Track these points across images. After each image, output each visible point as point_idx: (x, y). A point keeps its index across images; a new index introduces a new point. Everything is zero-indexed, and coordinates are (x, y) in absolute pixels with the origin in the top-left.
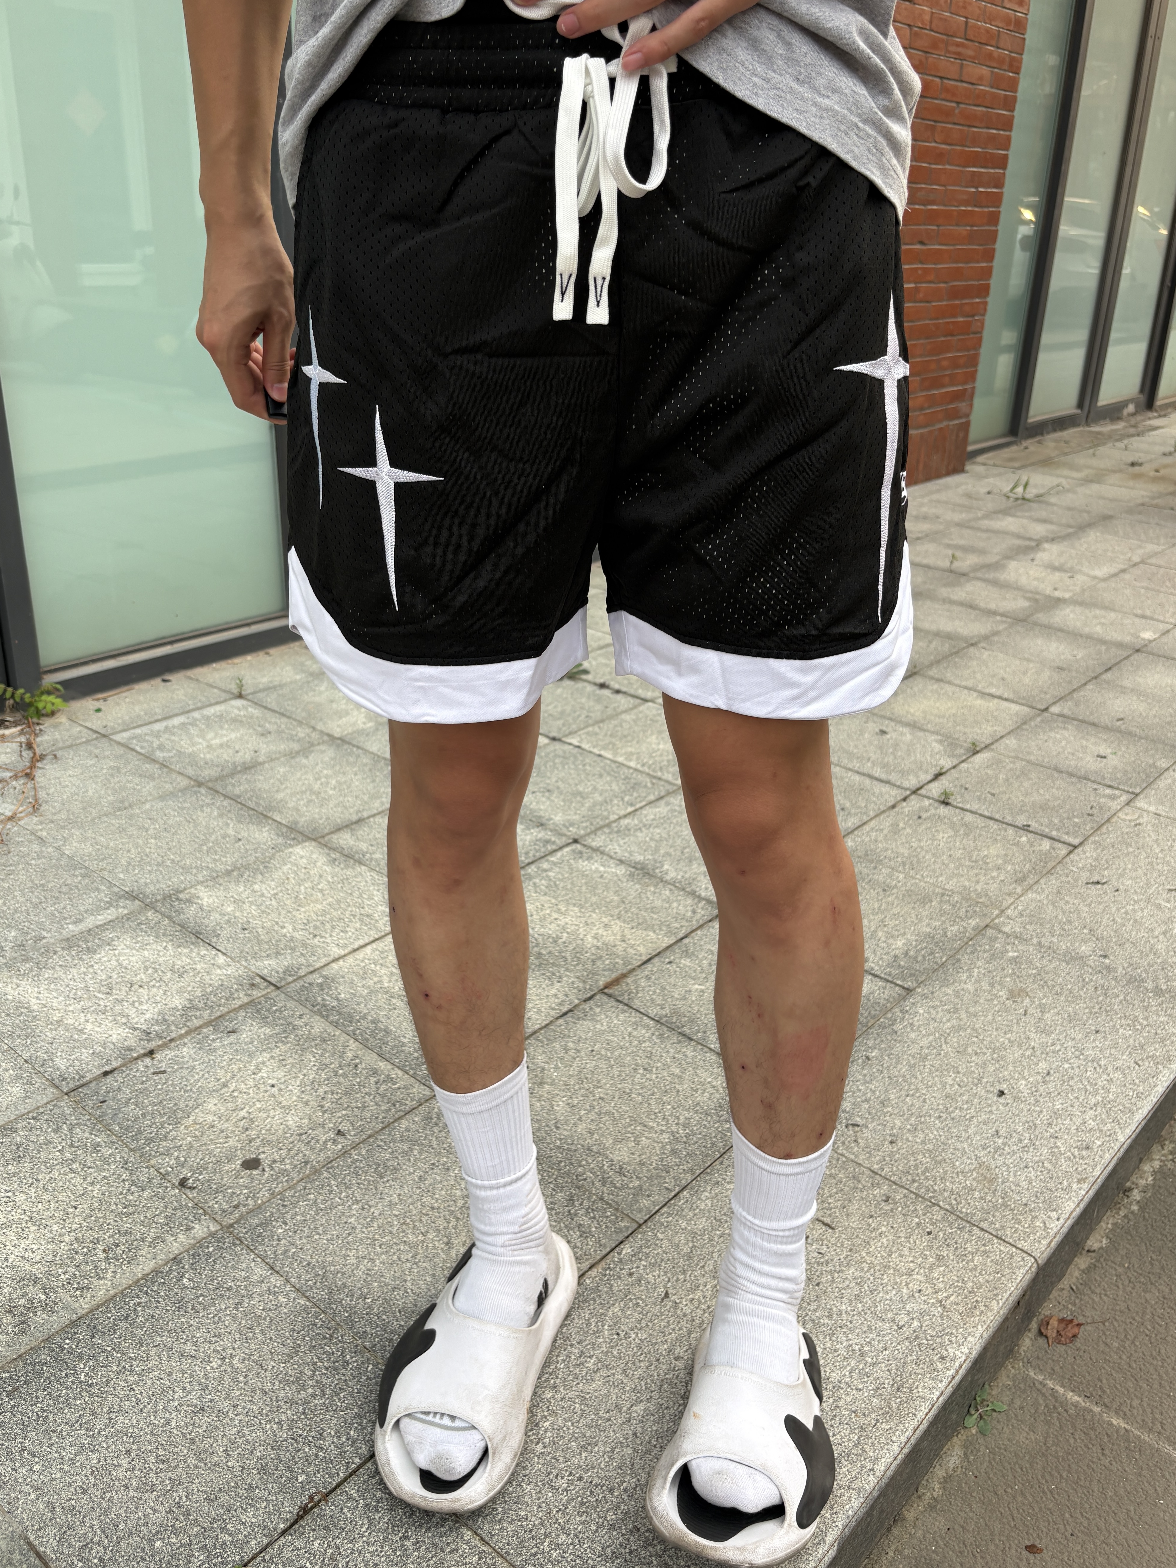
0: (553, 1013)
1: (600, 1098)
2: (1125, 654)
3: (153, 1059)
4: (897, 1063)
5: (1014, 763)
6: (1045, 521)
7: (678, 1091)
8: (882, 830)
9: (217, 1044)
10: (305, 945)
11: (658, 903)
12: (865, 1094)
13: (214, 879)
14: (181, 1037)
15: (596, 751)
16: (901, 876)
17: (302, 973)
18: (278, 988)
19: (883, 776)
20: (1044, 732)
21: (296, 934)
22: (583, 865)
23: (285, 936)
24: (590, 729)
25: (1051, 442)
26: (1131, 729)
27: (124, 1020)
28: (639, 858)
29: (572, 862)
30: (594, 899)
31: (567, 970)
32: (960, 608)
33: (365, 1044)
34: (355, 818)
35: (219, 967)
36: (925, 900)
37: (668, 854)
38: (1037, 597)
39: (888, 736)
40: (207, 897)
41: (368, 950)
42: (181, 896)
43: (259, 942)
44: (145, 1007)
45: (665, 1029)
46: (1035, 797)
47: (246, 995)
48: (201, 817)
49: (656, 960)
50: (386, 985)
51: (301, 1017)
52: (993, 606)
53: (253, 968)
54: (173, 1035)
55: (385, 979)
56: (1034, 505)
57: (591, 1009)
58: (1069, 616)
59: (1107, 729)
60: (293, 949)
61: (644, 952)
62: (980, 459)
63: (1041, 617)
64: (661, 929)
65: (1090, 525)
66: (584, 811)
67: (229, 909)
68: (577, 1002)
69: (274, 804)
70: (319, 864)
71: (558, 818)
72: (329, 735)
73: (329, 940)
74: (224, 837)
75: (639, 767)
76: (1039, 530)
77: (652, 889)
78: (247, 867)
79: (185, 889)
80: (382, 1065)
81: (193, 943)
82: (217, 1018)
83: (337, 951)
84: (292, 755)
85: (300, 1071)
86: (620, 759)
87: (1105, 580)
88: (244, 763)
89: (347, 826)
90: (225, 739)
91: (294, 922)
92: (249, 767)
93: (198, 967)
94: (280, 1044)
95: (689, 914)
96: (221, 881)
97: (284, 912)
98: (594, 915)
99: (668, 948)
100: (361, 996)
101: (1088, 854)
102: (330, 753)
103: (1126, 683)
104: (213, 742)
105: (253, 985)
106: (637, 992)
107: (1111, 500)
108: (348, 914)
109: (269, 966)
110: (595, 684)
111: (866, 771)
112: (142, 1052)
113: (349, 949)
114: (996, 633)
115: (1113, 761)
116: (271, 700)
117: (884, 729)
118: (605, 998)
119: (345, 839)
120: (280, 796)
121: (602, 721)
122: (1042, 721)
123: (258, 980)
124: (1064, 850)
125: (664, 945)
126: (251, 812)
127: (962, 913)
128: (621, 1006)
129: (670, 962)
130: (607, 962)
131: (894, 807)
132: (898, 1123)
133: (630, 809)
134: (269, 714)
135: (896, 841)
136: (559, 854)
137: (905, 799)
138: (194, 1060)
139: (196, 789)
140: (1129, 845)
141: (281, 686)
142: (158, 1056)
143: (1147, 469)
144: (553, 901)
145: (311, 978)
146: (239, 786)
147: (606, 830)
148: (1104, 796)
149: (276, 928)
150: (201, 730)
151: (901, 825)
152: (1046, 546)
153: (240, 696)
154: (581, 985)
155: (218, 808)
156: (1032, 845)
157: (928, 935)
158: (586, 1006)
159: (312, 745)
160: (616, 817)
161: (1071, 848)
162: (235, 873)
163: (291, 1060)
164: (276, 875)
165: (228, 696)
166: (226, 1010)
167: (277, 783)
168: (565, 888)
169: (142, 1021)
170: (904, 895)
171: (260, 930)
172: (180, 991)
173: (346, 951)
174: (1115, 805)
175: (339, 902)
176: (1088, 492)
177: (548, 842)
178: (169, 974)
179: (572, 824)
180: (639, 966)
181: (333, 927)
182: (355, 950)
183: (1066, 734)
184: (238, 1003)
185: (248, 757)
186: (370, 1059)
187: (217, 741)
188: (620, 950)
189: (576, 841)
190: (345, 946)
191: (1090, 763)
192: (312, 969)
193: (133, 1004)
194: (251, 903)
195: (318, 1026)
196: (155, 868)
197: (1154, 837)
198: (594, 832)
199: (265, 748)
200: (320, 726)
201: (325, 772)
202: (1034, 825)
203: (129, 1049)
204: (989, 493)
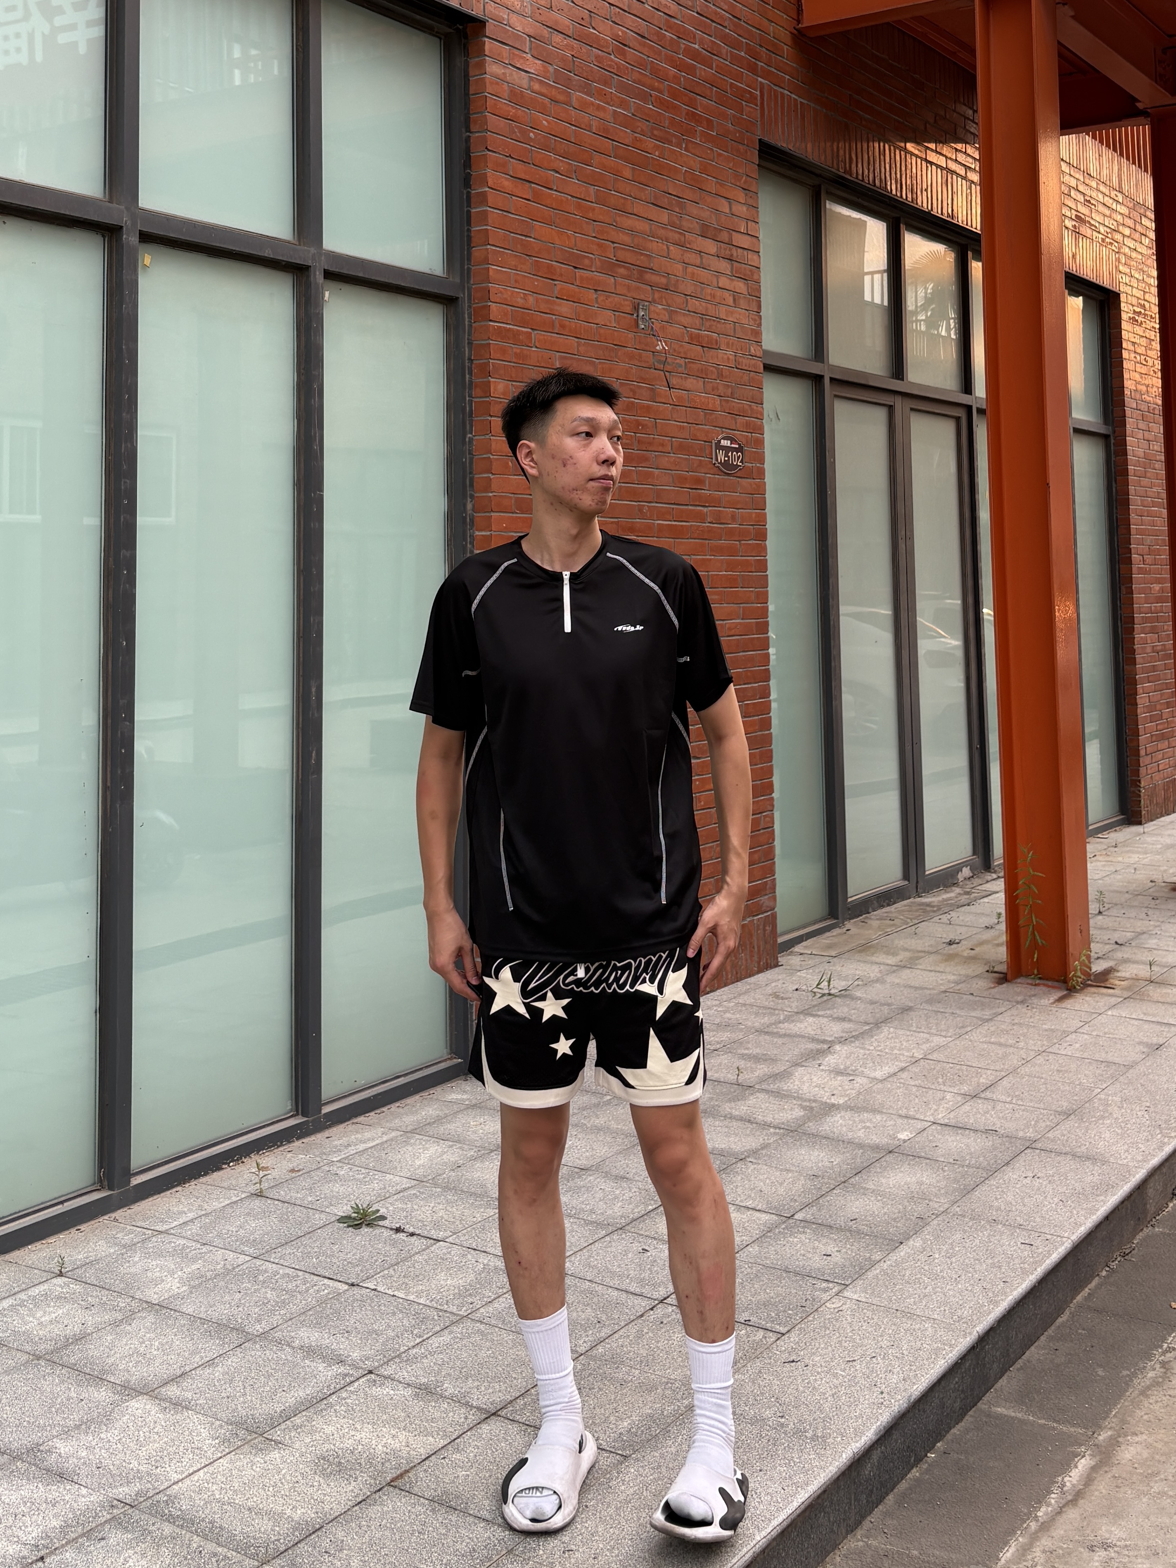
0: (350, 1503)
1: (385, 1554)
2: (878, 1156)
3: (44, 1562)
4: (607, 1508)
5: (751, 1268)
6: (843, 1019)
7: (443, 1544)
8: (629, 1336)
9: (92, 1548)
10: (149, 1474)
11: (437, 1415)
12: (580, 1530)
13: (66, 1433)
14: (63, 1546)
15: (390, 1292)
16: (637, 1372)
17: (150, 1494)
18: (132, 1507)
19: (638, 1290)
20: (784, 1238)
21: (141, 1468)
22: (376, 1391)
23: (132, 1469)
24: (386, 1272)
25: (876, 918)
26: (861, 1227)
27: (16, 1539)
28: (424, 1380)
29: (367, 1389)
30: (385, 1417)
31: (362, 1472)
32: (739, 1123)
33: (205, 1537)
34: (179, 1373)
35: (83, 1496)
36: (652, 1388)
37: (449, 1375)
38: (814, 1105)
39: (649, 1254)
40: (63, 1447)
41: (201, 1473)
42: (41, 1448)
43: (112, 1476)
44: (30, 1529)
45: (437, 1505)
46: (762, 1297)
47: (108, 1513)
48: (46, 1385)
49: (433, 1457)
50: (218, 1497)
51: (153, 1524)
52: (769, 1119)
53: (110, 1495)
54: (57, 1545)
55: (217, 1493)
56: (838, 1000)
57: (380, 1497)
58: (837, 1123)
59: (840, 1229)
60: (141, 1478)
61: (423, 1452)
62: (798, 949)
63: (812, 1127)
64: (438, 1434)
65: (886, 1020)
66: (378, 1347)
67: (83, 1454)
68: (369, 1493)
69: (107, 1368)
70: (153, 1413)
71: (356, 1355)
72: (147, 1302)
73: (168, 1469)
74: (68, 1400)
75: (428, 1303)
76: (835, 1029)
77: (434, 1404)
78: (92, 1421)
79: (44, 1443)
80: (220, 1549)
81: (59, 1482)
82: (88, 1531)
83: (176, 1477)
84: (116, 1324)
85: (158, 1559)
86: (411, 1298)
87: (881, 1081)
88: (75, 1335)
89: (173, 1380)
90: (53, 1316)
91: (137, 1457)
92: (80, 1338)
93: (67, 1498)
94: (140, 1544)
95: (463, 1420)
96: (73, 1433)
97: (128, 1452)
98: (384, 1430)
99: (442, 1448)
100: (199, 1506)
101: (792, 1339)
102: (151, 1318)
103: (871, 1185)
104: (43, 1319)
105: (112, 1506)
106: (417, 1482)
107: (916, 988)
108: (181, 1449)
109: (124, 1491)
110: (392, 1229)
111: (624, 1288)
112: (35, 1558)
113: (186, 1474)
114: (765, 1146)
115: (837, 1258)
116: (90, 1275)
117: (647, 1248)
118: (391, 1489)
119: (172, 1391)
120: (111, 1361)
121: (397, 1264)
122: (786, 1227)
123: (115, 1502)
124: (772, 1337)
125: (440, 1446)
126: (88, 1377)
127: (679, 1397)
128: (403, 1493)
129: (444, 1458)
130: (394, 1463)
131: (642, 1316)
132: (601, 1546)
133: (418, 1340)
134: (90, 1289)
135: (638, 1345)
136: (356, 1384)
137: (652, 1309)
138: (76, 1560)
139: (36, 1362)
140: (827, 1328)
141: (97, 1261)
142: (47, 1560)
143: (963, 949)
144: (351, 1422)
145: (158, 1497)
146: (74, 1356)
147: (397, 1360)
148: (820, 1289)
149: (124, 1464)
150: (30, 1310)
151: (645, 1331)
152: (837, 1047)
153: (61, 1274)
154: (372, 1481)
155: (58, 1376)
156: (748, 1336)
157: (651, 1416)
158: (377, 1496)
159: (134, 1313)
160: (406, 1348)
161: (779, 1335)
162: (84, 1426)
163: (151, 1553)
164: (117, 1425)
165: (50, 1275)
166: (94, 1525)
167: (107, 1350)
168: (361, 1411)
169: (30, 1538)
170: (636, 1387)
171: (111, 1467)
172: (56, 1516)
173: (184, 1476)
174: (826, 1296)
175: (173, 1440)
176: (897, 981)
177: (346, 1375)
178: (44, 1505)
179: (367, 1359)
180: (419, 1464)
181: (171, 1460)
182: (190, 1475)
183: (803, 1237)
184: (103, 1520)
185: (77, 1329)
186: (211, 1547)
187: (47, 1318)
188: (404, 1454)
189: (370, 1372)
190: (183, 1472)
191: (816, 1262)
192: (158, 1491)
193: (20, 1528)
194: (101, 1448)
195: (168, 1529)
196: (15, 1429)
197: (849, 1320)
198: (387, 1363)
199: (92, 1320)
200: (138, 1295)
201: (148, 1335)
202: (754, 1319)
203: (24, 1557)
204: (797, 990)
